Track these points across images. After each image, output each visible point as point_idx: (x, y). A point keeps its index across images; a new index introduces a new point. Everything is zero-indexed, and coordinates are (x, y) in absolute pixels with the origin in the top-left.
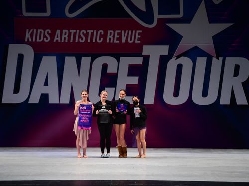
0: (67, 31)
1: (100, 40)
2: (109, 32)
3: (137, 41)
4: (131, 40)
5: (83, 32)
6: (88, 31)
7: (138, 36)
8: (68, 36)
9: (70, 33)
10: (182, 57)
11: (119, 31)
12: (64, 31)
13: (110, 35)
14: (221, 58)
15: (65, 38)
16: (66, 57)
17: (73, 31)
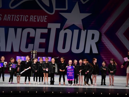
0: (10, 15)
1: (26, 20)
2: (31, 16)
3: (45, 21)
4: (42, 20)
5: (18, 16)
6: (21, 16)
7: (45, 19)
8: (10, 18)
9: (11, 17)
10: (67, 29)
11: (36, 16)
12: (9, 15)
13: (32, 18)
14: (86, 30)
15: (9, 19)
16: (10, 28)
17: (13, 15)
